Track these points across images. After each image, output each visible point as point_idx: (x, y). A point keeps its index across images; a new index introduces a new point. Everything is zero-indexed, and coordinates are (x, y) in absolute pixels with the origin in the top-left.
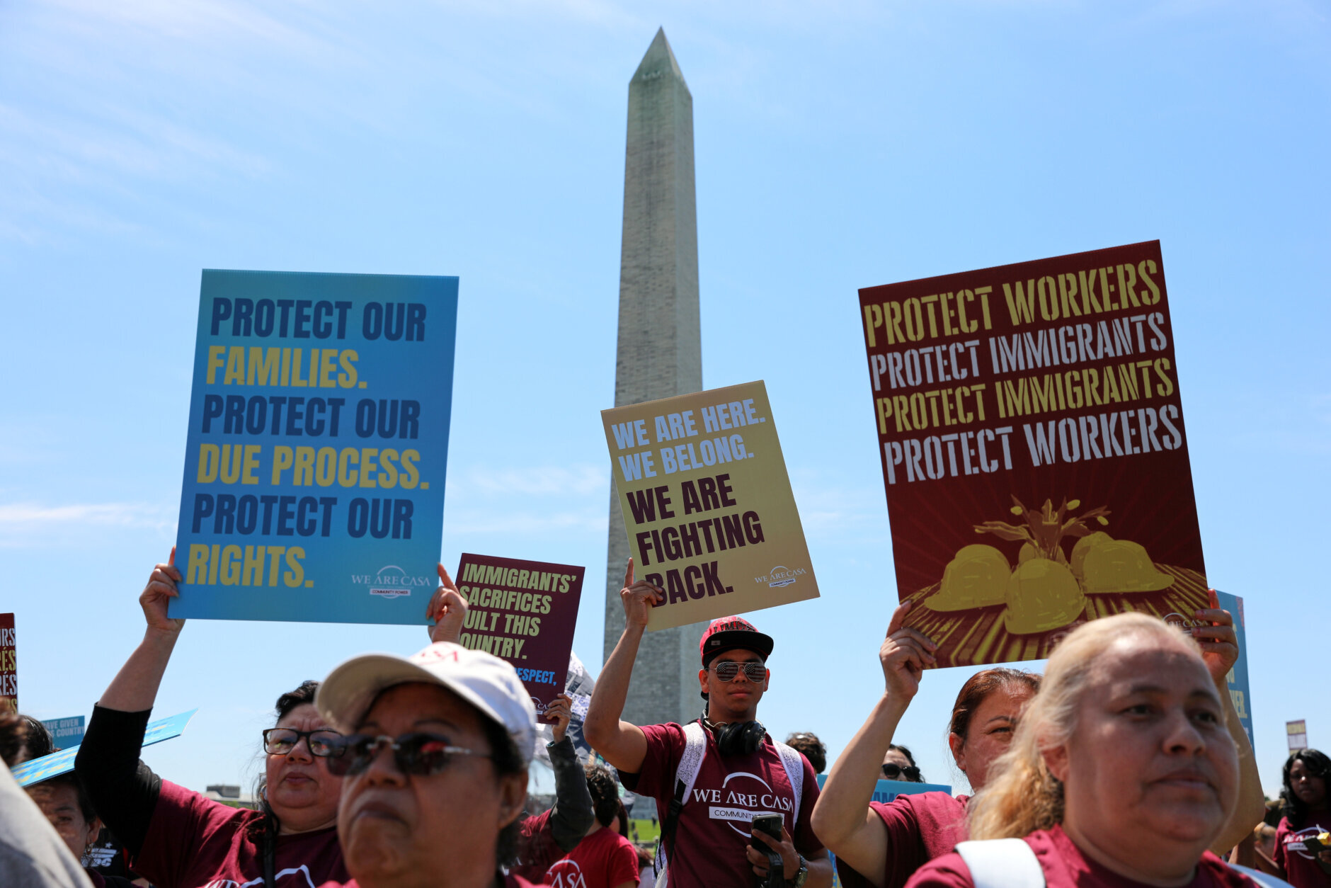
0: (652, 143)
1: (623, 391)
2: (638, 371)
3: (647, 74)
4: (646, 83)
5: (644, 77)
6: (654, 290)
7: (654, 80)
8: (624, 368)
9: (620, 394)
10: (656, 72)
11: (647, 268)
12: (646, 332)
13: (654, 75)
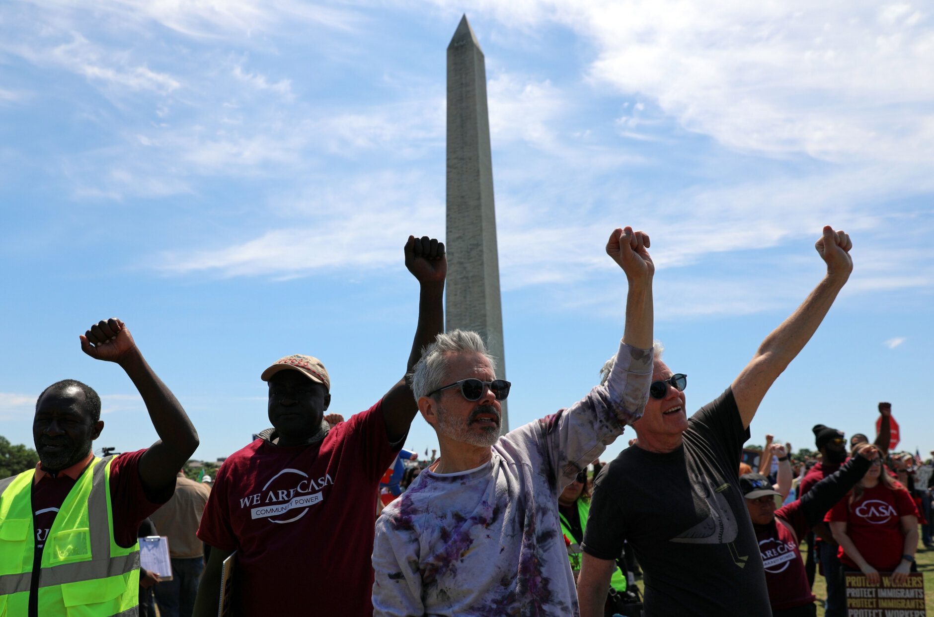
0: (462, 84)
1: (451, 232)
2: (459, 219)
3: (457, 43)
4: (457, 48)
5: (456, 45)
6: (467, 171)
7: (462, 46)
8: (451, 218)
9: (449, 234)
10: (463, 41)
11: (462, 159)
12: (463, 197)
13: (461, 43)
